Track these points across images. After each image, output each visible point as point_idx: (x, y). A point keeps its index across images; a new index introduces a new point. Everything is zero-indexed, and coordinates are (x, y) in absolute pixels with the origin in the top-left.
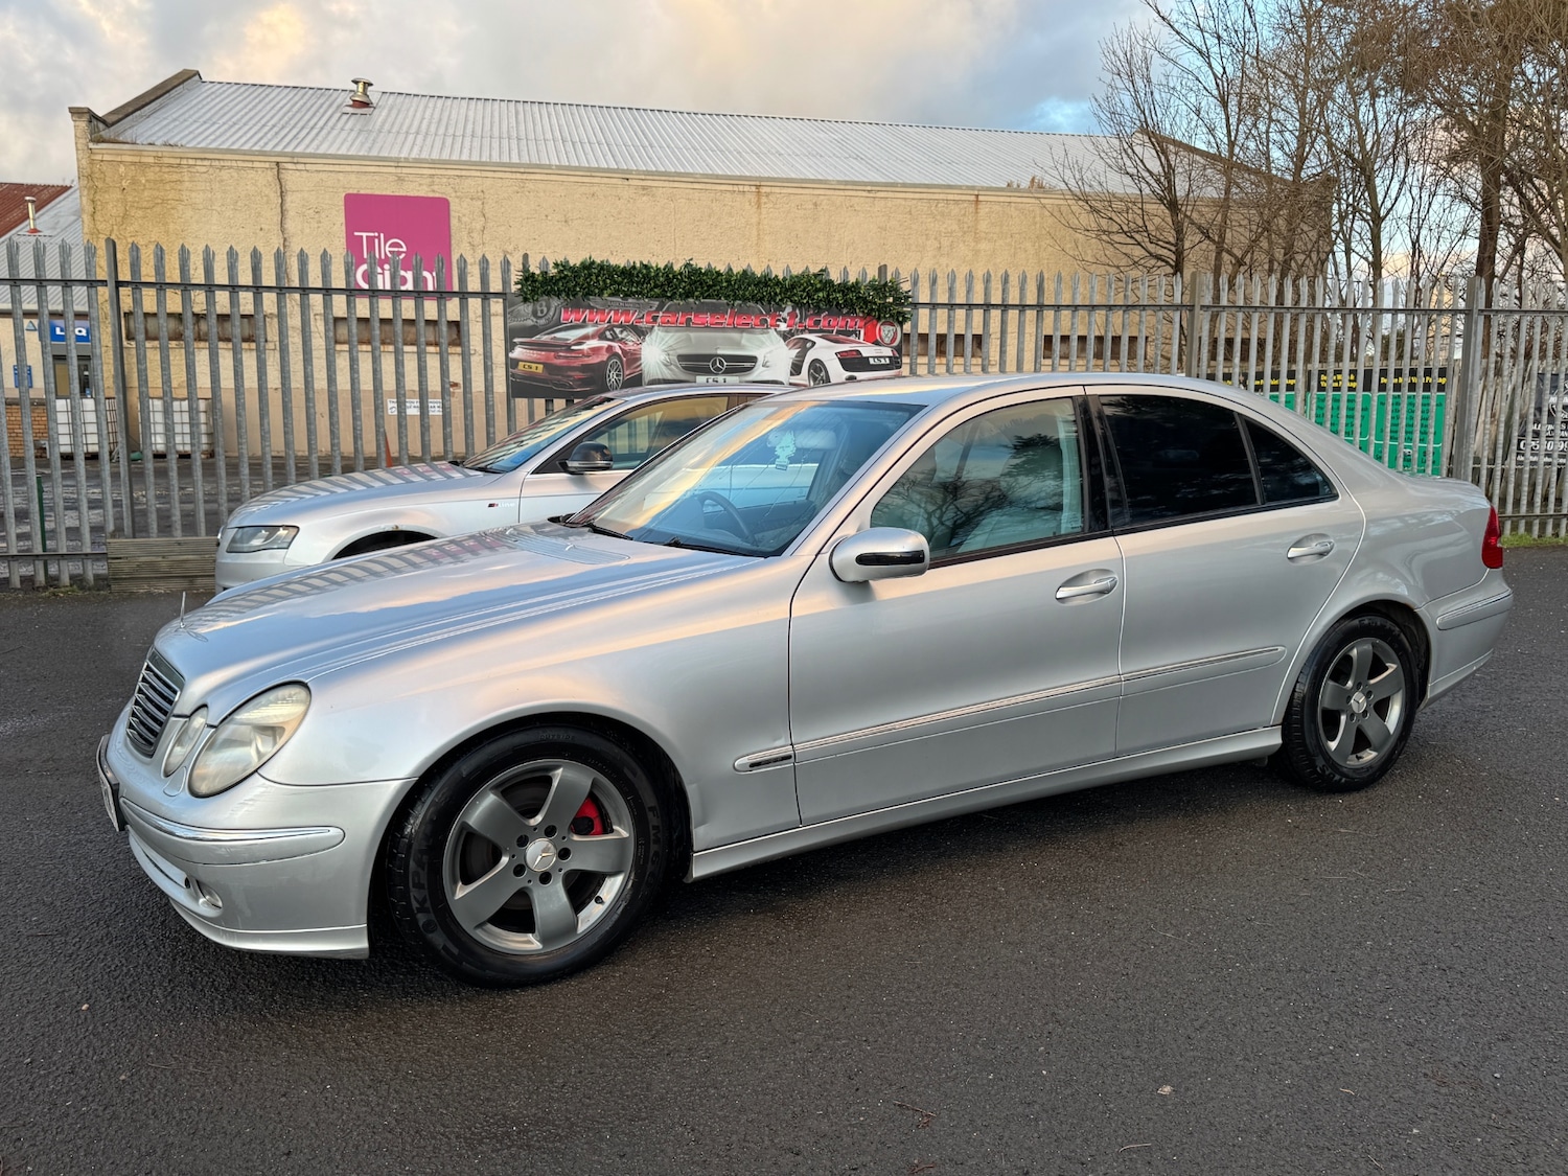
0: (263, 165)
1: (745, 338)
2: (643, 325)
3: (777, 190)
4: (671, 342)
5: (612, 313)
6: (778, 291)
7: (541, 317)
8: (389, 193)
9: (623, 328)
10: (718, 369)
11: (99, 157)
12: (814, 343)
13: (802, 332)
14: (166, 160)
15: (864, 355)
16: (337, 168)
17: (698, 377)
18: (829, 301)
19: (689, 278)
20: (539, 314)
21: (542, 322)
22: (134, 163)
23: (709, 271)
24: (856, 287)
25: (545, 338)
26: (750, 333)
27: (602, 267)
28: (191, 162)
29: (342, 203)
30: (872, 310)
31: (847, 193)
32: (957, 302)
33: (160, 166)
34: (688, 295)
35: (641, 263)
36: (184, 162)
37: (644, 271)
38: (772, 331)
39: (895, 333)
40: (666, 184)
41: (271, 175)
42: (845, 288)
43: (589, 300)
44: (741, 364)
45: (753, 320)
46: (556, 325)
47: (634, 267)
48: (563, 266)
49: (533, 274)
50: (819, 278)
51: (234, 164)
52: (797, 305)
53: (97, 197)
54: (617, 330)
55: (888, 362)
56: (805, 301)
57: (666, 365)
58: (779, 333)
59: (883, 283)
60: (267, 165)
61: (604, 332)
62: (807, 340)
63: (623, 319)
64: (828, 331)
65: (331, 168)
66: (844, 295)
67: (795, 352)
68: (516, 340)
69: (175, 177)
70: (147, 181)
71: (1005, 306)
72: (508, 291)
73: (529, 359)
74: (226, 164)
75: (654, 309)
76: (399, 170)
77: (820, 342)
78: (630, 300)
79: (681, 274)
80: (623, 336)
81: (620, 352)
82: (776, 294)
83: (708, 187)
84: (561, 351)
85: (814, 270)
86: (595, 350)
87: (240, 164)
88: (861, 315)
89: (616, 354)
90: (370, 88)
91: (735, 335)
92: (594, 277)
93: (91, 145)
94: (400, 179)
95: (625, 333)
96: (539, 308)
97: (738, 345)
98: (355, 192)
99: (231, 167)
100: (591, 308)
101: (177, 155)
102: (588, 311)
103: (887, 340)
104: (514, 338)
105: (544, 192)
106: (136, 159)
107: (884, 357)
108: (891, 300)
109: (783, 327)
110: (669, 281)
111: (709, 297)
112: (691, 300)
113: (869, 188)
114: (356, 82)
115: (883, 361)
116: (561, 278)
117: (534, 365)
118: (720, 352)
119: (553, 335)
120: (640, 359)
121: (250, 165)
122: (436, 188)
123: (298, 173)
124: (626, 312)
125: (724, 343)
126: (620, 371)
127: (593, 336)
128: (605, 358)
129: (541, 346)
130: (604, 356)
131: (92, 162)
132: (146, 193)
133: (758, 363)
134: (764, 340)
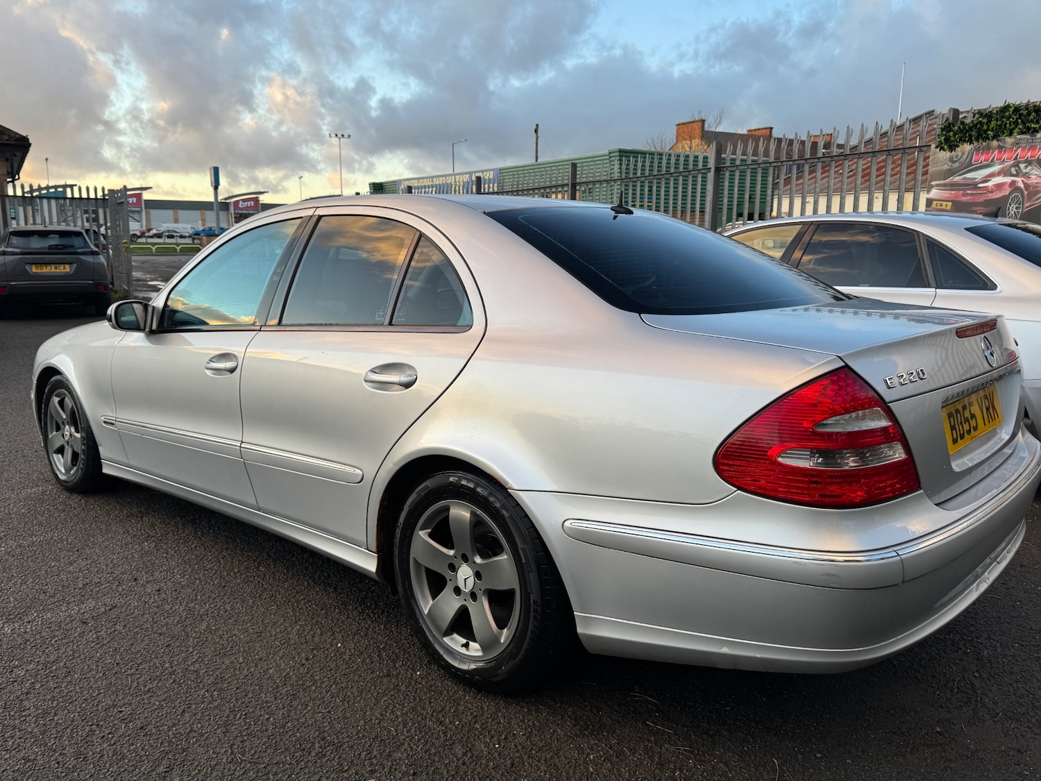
5: (1019, 151)
7: (955, 162)
9: (1028, 162)
20: (955, 159)
21: (956, 165)
25: (957, 179)
43: (998, 140)
46: (969, 166)
54: (1022, 166)
61: (1009, 169)
63: (1029, 154)
68: (932, 183)
73: (941, 197)
80: (1027, 170)
81: (1022, 186)
84: (969, 189)
86: (999, 186)
89: (1018, 189)
95: (1030, 168)
96: (955, 154)
100: (1001, 148)
104: (932, 181)
116: (976, 126)
117: (945, 203)
119: (963, 176)
124: (1034, 147)
126: (1020, 204)
127: (999, 174)
128: (1007, 193)
129: (953, 186)
130: (1006, 191)
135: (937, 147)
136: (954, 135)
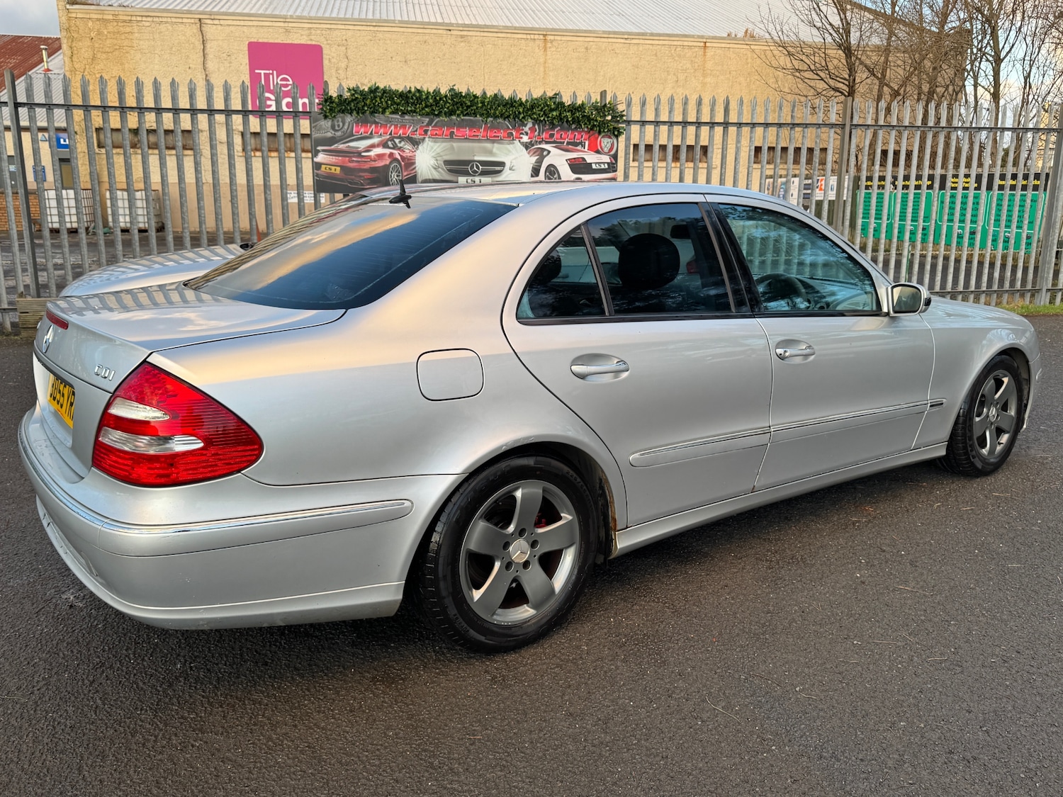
0: (189, 21)
1: (496, 147)
2: (417, 136)
3: (559, 38)
4: (438, 150)
5: (393, 128)
6: (521, 110)
7: (338, 131)
8: (279, 41)
9: (402, 139)
10: (476, 172)
11: (74, 15)
12: (549, 152)
13: (540, 143)
14: (121, 17)
15: (588, 161)
16: (242, 23)
17: (459, 178)
18: (561, 119)
19: (452, 100)
20: (337, 128)
21: (339, 134)
22: (98, 20)
23: (468, 94)
24: (582, 107)
25: (341, 146)
26: (500, 143)
27: (384, 91)
28: (139, 19)
29: (246, 48)
30: (594, 126)
31: (610, 40)
32: (661, 120)
33: (117, 21)
34: (451, 113)
35: (415, 88)
36: (134, 18)
37: (418, 95)
38: (517, 142)
39: (612, 145)
40: (478, 34)
41: (195, 29)
42: (574, 108)
43: (374, 117)
44: (492, 168)
45: (502, 134)
46: (349, 137)
47: (410, 92)
48: (355, 91)
49: (331, 97)
50: (554, 100)
51: (169, 20)
52: (536, 121)
53: (74, 45)
54: (397, 141)
55: (606, 166)
56: (542, 119)
57: (435, 168)
58: (522, 144)
59: (603, 104)
60: (193, 21)
61: (387, 142)
62: (543, 150)
63: (401, 132)
64: (561, 143)
65: (238, 23)
66: (573, 114)
67: (534, 159)
69: (128, 30)
70: (108, 32)
71: (699, 123)
72: (313, 110)
73: (329, 162)
74: (164, 20)
75: (425, 124)
76: (286, 25)
77: (554, 151)
78: (407, 117)
79: (446, 96)
80: (401, 145)
81: (399, 158)
82: (520, 113)
83: (509, 35)
84: (354, 157)
85: (550, 94)
86: (380, 156)
87: (174, 20)
88: (586, 130)
89: (396, 160)
91: (488, 145)
92: (378, 99)
93: (68, 6)
94: (287, 31)
95: (403, 143)
96: (336, 123)
97: (491, 153)
98: (255, 40)
99: (167, 22)
100: (376, 123)
101: (130, 13)
102: (373, 126)
103: (606, 150)
104: (318, 146)
105: (390, 40)
106: (100, 17)
107: (604, 163)
108: (609, 118)
109: (525, 139)
110: (437, 102)
111: (467, 114)
112: (454, 117)
113: (626, 37)
115: (603, 167)
116: (353, 100)
117: (333, 168)
118: (476, 158)
119: (347, 145)
120: (414, 163)
121: (180, 20)
122: (313, 37)
123: (215, 27)
124: (404, 127)
125: (480, 151)
126: (399, 173)
127: (378, 146)
128: (388, 162)
129: (338, 153)
130: (387, 161)
131: (69, 19)
132: (108, 42)
133: (506, 168)
134: (511, 150)
135: (320, 115)
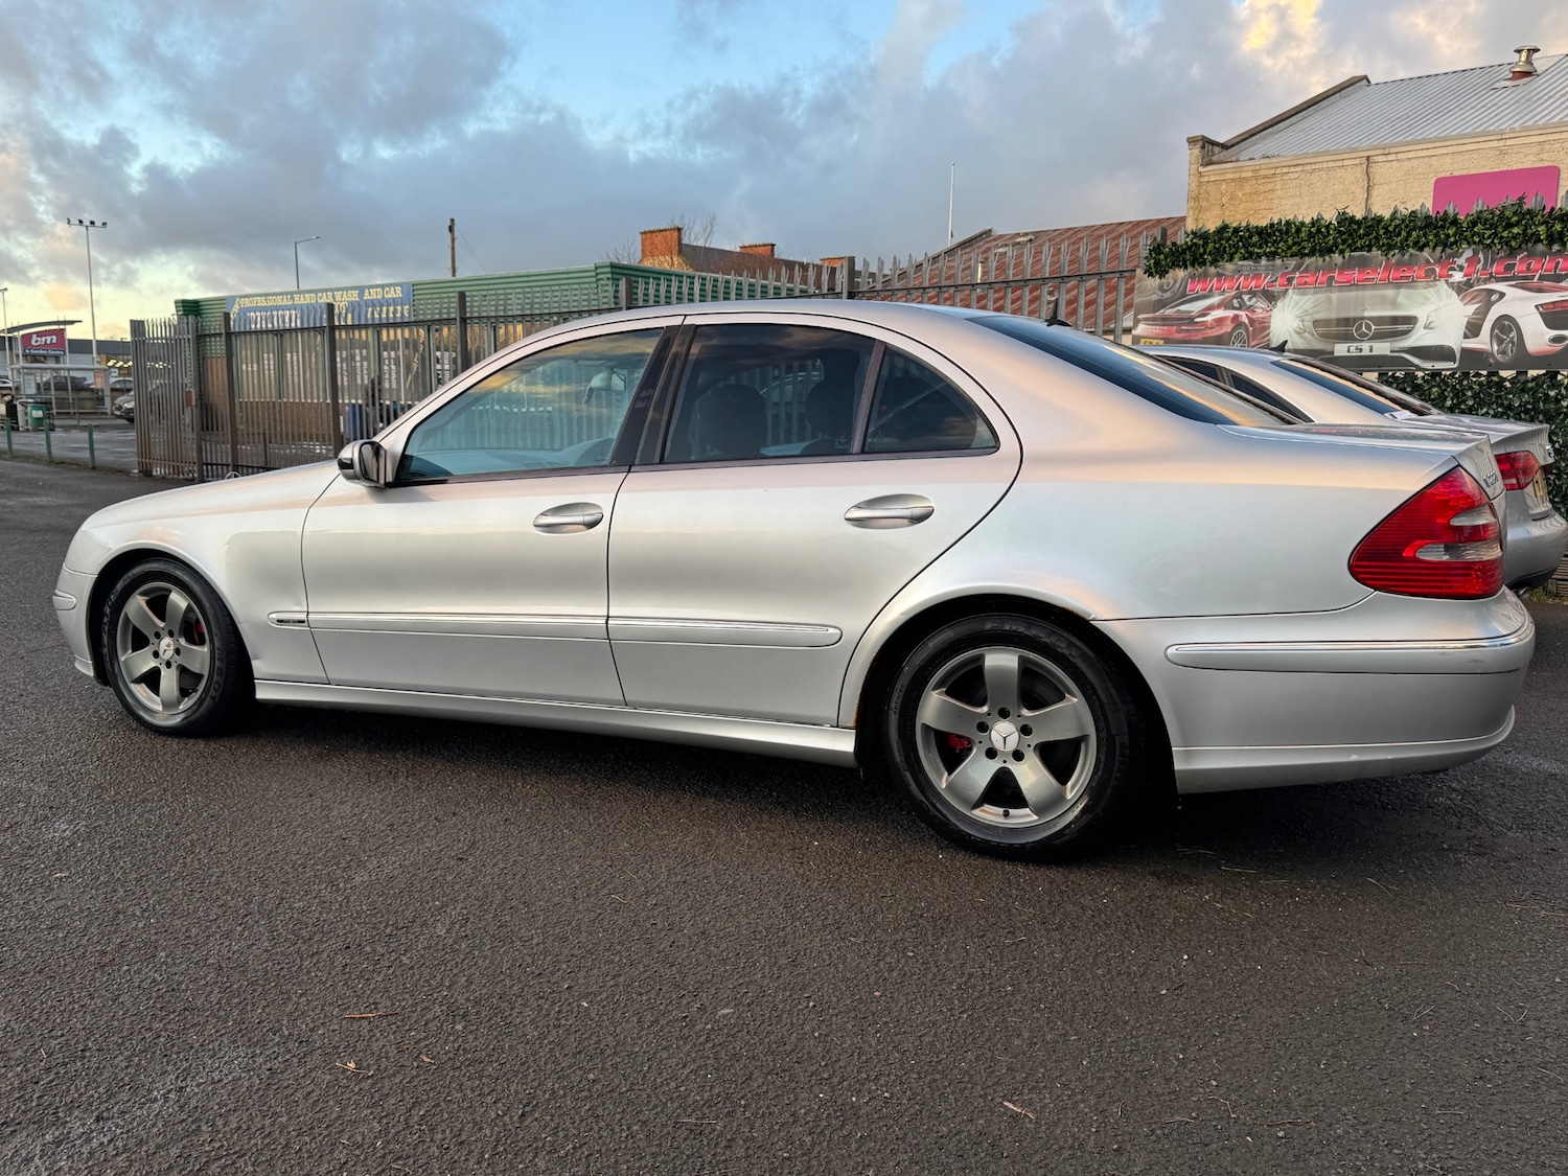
0: (1353, 162)
1: (1404, 295)
2: (1277, 288)
4: (1307, 307)
5: (1242, 279)
7: (1167, 291)
9: (1253, 294)
10: (1364, 335)
11: (1206, 179)
12: (1502, 295)
13: (1486, 281)
14: (1262, 173)
16: (1430, 152)
17: (1336, 345)
18: (1527, 238)
19: (1338, 229)
20: (1166, 288)
21: (1168, 295)
22: (1233, 180)
23: (1366, 218)
25: (1169, 312)
26: (1410, 288)
27: (1237, 230)
28: (1285, 170)
29: (1431, 189)
33: (1256, 178)
34: (1331, 250)
35: (1283, 219)
36: (1279, 171)
37: (1284, 228)
38: (1442, 284)
41: (1359, 172)
42: (1553, 218)
43: (1217, 267)
44: (1395, 327)
45: (1417, 271)
46: (1183, 297)
48: (1197, 234)
49: (1160, 246)
50: (1516, 208)
51: (1325, 165)
52: (1479, 247)
53: (1201, 216)
54: (1246, 297)
56: (1491, 241)
57: (1298, 333)
58: (1451, 285)
60: (1357, 161)
61: (1231, 301)
62: (1491, 292)
63: (1253, 284)
64: (1527, 278)
65: (1425, 153)
66: (1552, 228)
67: (1472, 308)
68: (1139, 317)
69: (1269, 187)
70: (1243, 194)
72: (1137, 267)
73: (1151, 335)
74: (1317, 166)
75: (1290, 269)
76: (1502, 143)
77: (1513, 293)
78: (1263, 263)
79: (1329, 225)
80: (1251, 303)
81: (1247, 321)
82: (1448, 236)
84: (1183, 325)
86: (1220, 321)
87: (1331, 164)
89: (1243, 324)
90: (1536, 55)
91: (1390, 292)
92: (1225, 241)
93: (1201, 169)
94: (1502, 153)
95: (1254, 300)
96: (1166, 281)
97: (1394, 304)
98: (1448, 175)
99: (1320, 170)
100: (1220, 275)
101: (1275, 165)
102: (1215, 280)
104: (1139, 313)
106: (1236, 176)
109: (1458, 277)
110: (1312, 236)
111: (1357, 249)
112: (1335, 256)
114: (1519, 51)
116: (1189, 248)
117: (1156, 341)
118: (1367, 314)
119: (1177, 308)
120: (1269, 327)
121: (1340, 164)
122: (1545, 156)
123: (1388, 164)
124: (1257, 277)
125: (1374, 304)
126: (1244, 343)
127: (1218, 306)
128: (1229, 329)
129: (1165, 320)
130: (1228, 327)
131: (1200, 184)
132: (1241, 207)
133: (1417, 326)
134: (1429, 295)
135: (1145, 273)
136: (1166, 258)
